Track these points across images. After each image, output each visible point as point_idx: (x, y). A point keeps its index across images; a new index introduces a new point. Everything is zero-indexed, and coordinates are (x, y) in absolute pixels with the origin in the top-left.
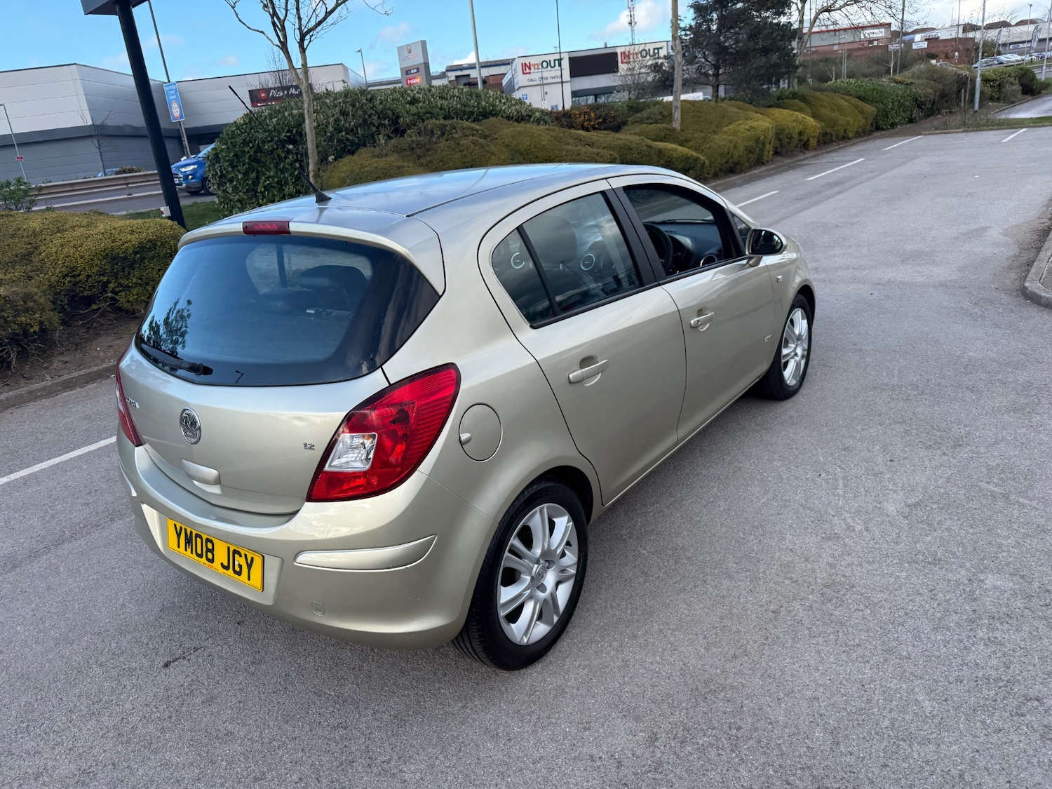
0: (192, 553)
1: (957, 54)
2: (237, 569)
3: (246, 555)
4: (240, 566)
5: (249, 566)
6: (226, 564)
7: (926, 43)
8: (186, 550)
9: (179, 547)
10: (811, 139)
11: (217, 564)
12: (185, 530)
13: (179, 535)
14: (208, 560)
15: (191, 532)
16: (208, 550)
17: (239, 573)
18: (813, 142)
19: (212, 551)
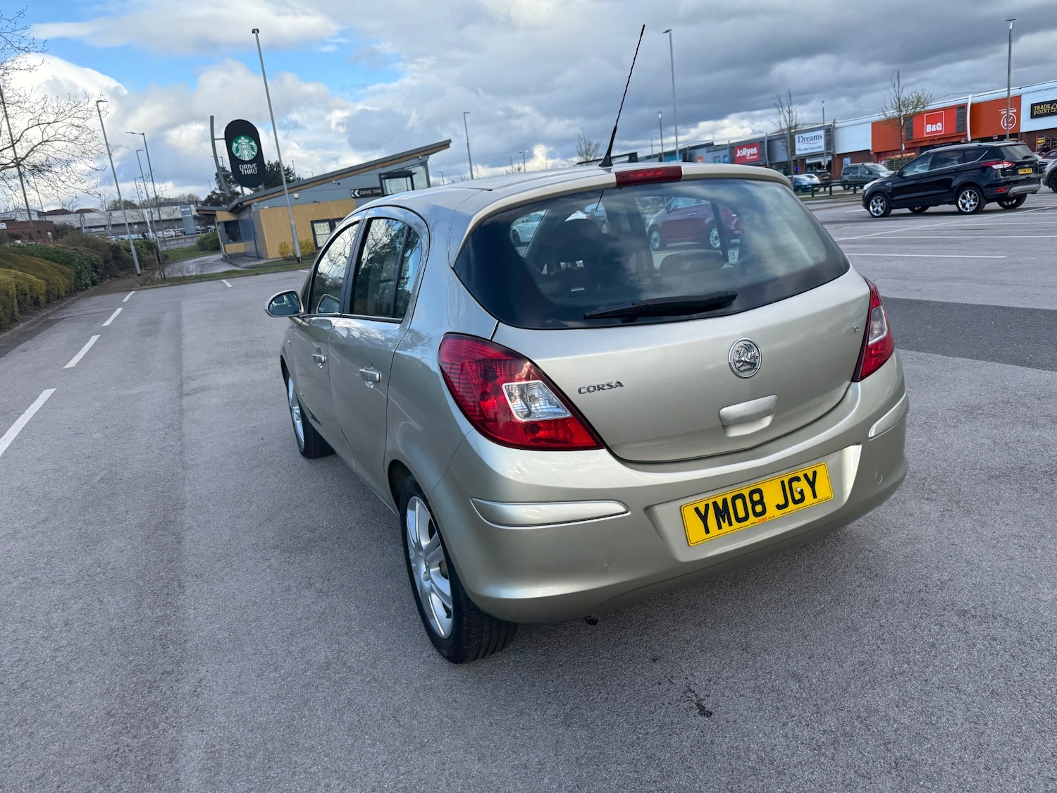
0: (730, 524)
1: (49, 233)
2: (798, 497)
3: (806, 476)
4: (802, 492)
5: (812, 484)
6: (782, 502)
7: (4, 224)
8: (720, 527)
9: (707, 531)
10: (40, 296)
11: (772, 511)
12: (715, 504)
13: (704, 518)
14: (756, 515)
15: (725, 501)
16: (754, 504)
17: (802, 500)
18: (43, 299)
19: (761, 502)
